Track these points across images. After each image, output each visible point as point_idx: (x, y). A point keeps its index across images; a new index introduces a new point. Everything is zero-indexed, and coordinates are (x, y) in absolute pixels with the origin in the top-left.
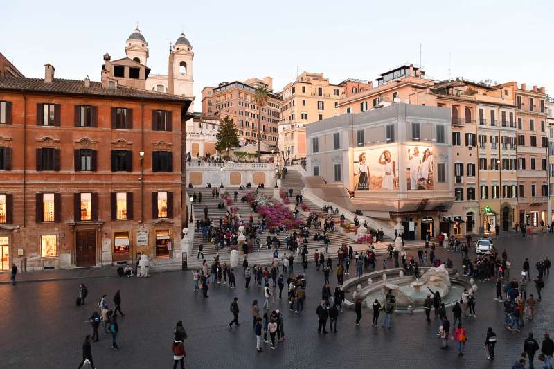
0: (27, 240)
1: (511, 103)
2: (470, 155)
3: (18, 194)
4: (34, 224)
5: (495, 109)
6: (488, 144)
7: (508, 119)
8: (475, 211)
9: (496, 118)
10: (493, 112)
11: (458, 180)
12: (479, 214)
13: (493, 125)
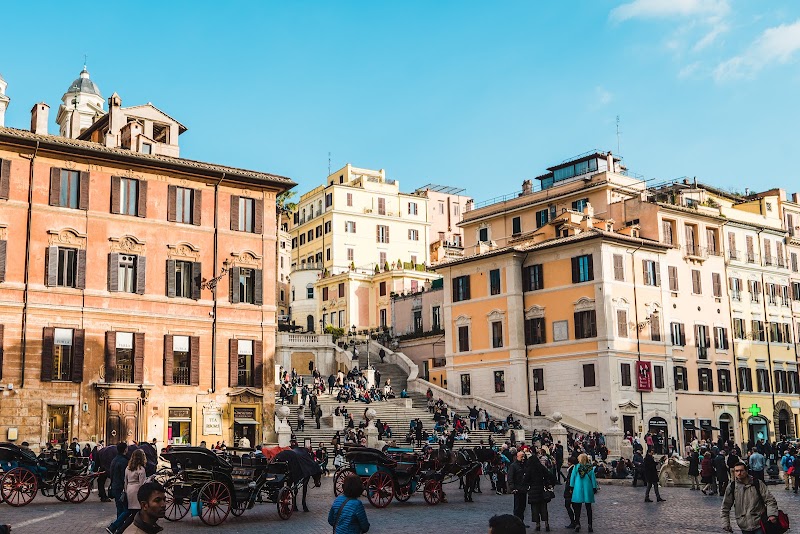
0: (25, 412)
1: (777, 225)
2: (719, 311)
3: (13, 325)
4: (38, 381)
5: (753, 234)
6: (745, 294)
7: (774, 253)
8: (733, 412)
9: (756, 250)
10: (749, 240)
11: (703, 356)
12: (741, 420)
13: (751, 261)
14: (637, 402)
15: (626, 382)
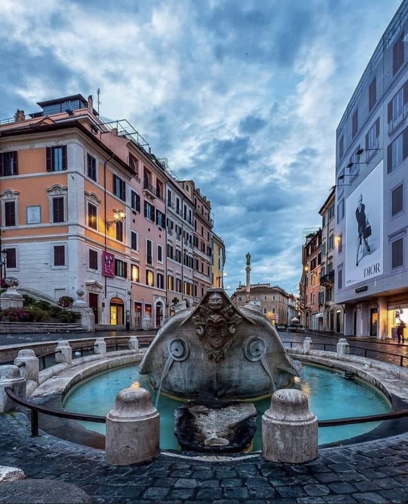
1: (191, 200)
2: (160, 236)
5: (180, 199)
8: (163, 302)
9: (180, 208)
12: (167, 307)
14: (102, 284)
15: (93, 265)
